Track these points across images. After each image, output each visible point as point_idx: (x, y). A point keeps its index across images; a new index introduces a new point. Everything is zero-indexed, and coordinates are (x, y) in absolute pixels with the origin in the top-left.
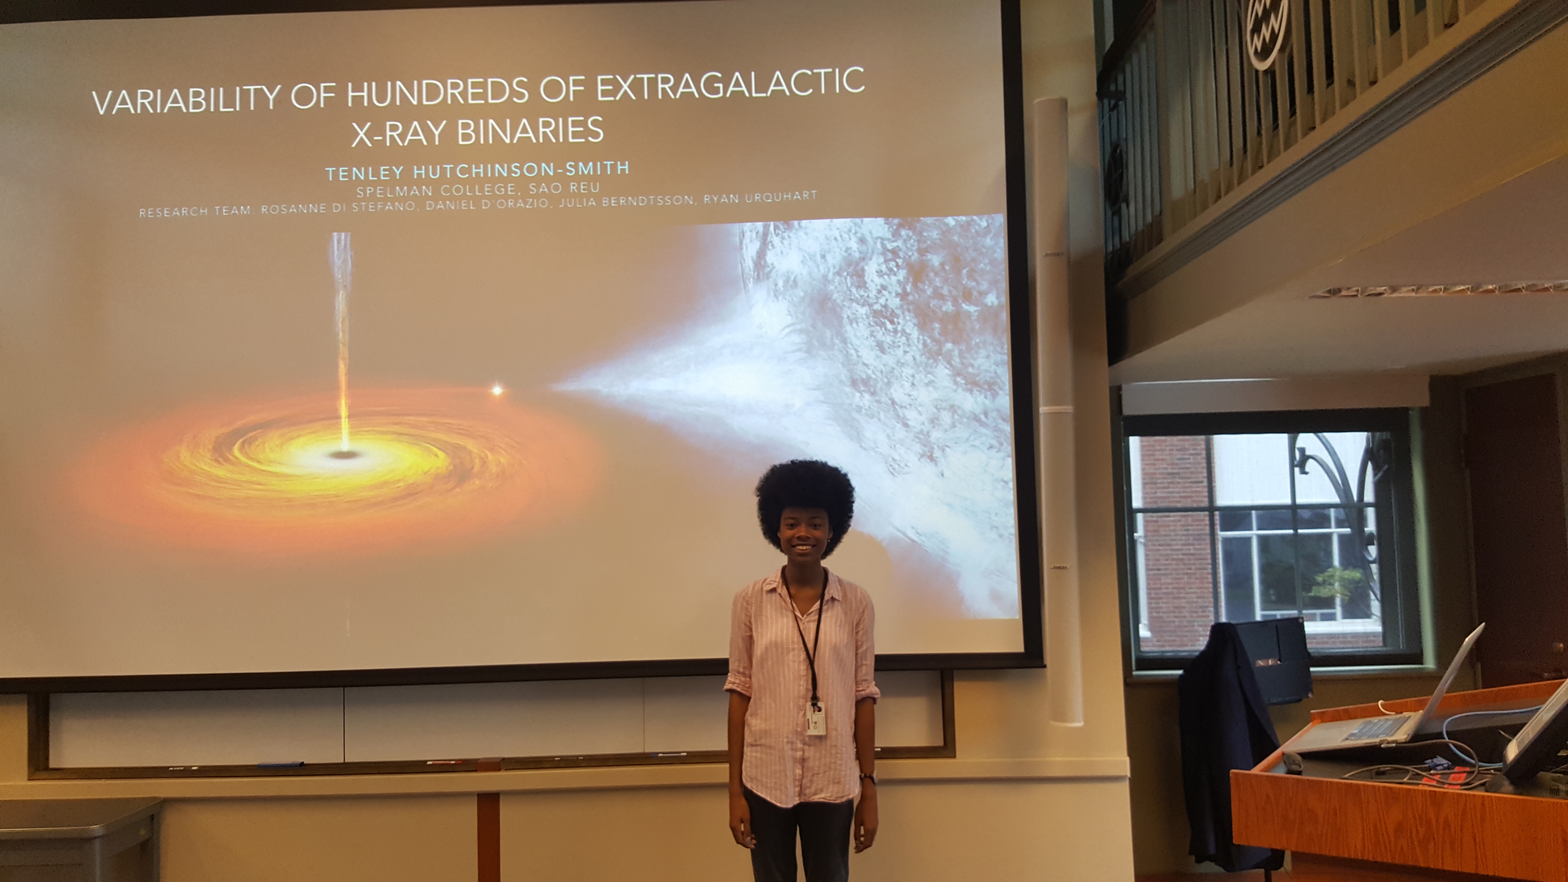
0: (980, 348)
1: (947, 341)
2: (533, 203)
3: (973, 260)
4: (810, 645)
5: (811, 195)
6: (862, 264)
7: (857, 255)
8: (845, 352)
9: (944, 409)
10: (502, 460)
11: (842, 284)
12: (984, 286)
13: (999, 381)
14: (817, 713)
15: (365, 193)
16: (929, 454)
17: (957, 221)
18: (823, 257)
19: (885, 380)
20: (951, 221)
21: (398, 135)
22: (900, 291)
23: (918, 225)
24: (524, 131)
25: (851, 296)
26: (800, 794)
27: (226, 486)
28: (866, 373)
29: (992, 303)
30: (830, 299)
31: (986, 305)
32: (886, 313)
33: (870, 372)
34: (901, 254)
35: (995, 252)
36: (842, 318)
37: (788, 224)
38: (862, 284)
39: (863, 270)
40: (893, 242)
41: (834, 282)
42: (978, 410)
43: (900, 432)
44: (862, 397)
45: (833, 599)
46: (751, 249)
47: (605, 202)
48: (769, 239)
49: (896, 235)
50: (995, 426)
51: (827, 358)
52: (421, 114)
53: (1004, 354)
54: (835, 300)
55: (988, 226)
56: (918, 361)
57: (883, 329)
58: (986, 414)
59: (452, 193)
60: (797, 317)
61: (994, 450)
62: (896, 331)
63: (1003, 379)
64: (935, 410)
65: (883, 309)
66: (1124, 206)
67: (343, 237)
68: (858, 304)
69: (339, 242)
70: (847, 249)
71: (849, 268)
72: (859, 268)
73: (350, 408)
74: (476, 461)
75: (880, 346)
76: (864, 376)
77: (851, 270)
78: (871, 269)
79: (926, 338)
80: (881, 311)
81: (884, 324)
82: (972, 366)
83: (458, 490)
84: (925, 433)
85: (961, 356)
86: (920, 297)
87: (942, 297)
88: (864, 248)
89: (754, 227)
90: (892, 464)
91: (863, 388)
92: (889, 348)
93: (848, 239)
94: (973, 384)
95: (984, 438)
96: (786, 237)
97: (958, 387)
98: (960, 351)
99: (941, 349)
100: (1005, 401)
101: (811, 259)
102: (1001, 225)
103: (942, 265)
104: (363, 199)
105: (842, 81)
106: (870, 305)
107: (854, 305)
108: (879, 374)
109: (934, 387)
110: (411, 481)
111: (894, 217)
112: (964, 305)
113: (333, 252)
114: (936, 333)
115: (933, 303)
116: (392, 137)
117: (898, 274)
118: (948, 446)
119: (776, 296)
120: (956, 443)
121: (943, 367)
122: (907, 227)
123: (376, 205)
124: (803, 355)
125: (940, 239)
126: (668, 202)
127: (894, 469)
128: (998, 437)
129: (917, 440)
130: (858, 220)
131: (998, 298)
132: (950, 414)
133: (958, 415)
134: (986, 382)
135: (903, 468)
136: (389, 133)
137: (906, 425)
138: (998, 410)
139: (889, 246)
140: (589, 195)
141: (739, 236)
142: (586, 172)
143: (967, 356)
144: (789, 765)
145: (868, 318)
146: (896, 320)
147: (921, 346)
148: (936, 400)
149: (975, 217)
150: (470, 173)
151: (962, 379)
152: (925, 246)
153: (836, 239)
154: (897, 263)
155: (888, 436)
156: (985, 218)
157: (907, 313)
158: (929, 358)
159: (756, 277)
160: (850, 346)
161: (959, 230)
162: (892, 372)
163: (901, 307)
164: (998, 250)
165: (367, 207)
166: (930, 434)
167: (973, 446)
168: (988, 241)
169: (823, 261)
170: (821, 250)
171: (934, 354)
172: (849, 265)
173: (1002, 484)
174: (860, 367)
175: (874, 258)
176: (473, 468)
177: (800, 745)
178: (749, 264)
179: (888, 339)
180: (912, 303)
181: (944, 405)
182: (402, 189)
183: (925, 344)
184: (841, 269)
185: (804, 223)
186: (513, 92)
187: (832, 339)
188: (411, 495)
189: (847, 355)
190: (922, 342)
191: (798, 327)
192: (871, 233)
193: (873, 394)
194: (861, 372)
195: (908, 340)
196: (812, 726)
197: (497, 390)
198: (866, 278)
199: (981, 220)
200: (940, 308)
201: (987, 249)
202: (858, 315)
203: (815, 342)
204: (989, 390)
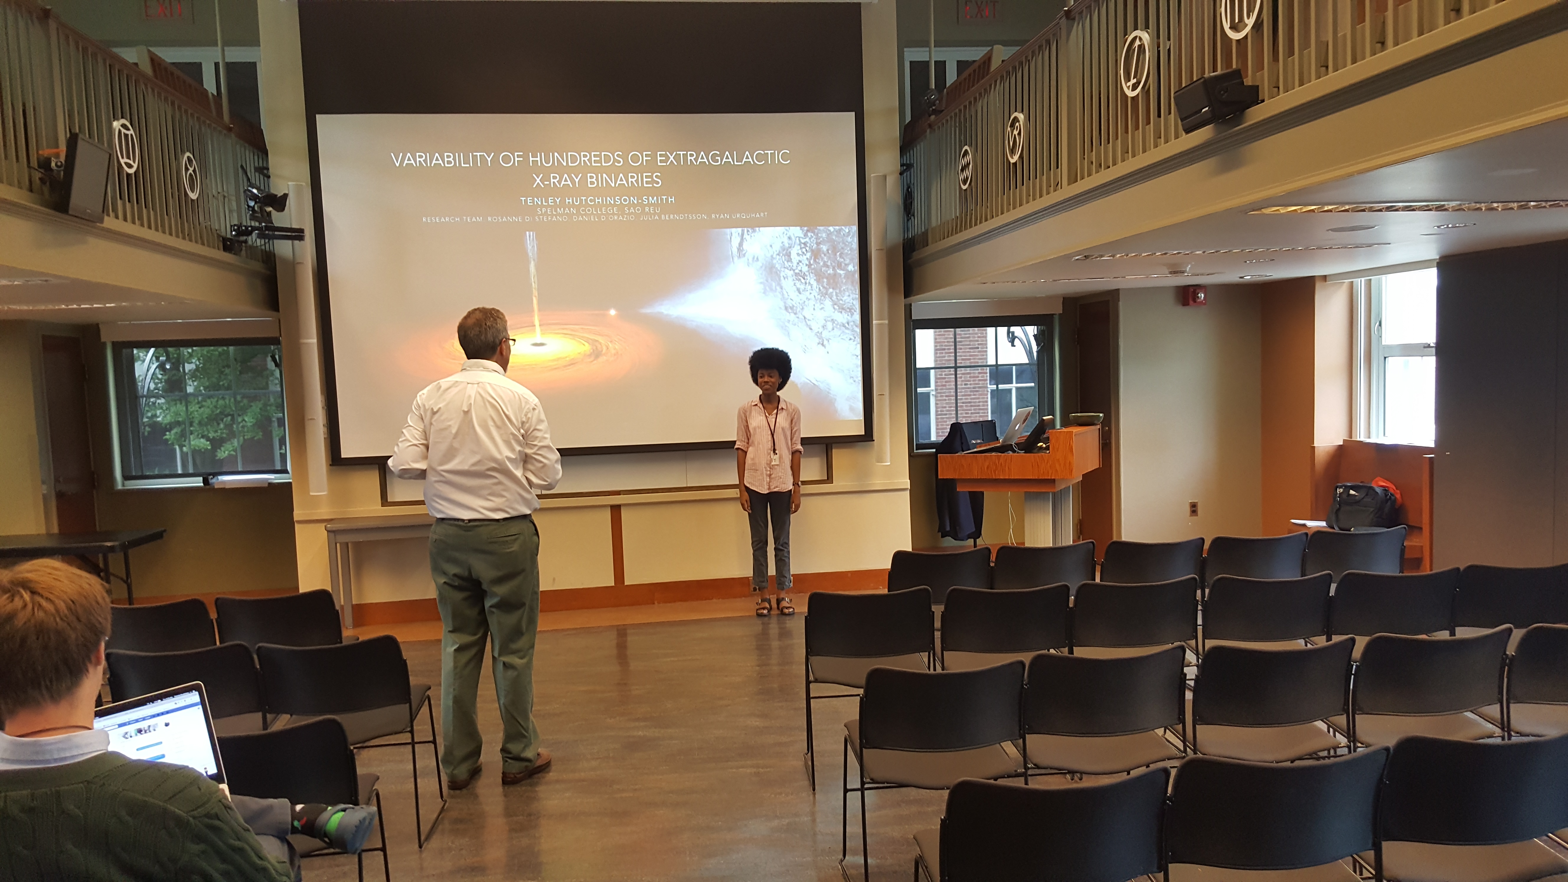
0: (845, 291)
1: (830, 288)
2: (627, 217)
3: (842, 248)
4: (772, 428)
5: (764, 215)
7: (787, 245)
8: (781, 293)
9: (829, 321)
10: (617, 347)
11: (780, 260)
12: (847, 261)
13: (854, 307)
14: (775, 455)
15: (542, 212)
16: (823, 343)
17: (834, 229)
18: (771, 246)
19: (801, 307)
20: (831, 229)
21: (557, 181)
22: (808, 263)
23: (816, 231)
24: (621, 180)
25: (784, 265)
26: (769, 489)
29: (851, 270)
30: (775, 267)
31: (848, 271)
32: (801, 274)
33: (793, 303)
34: (808, 245)
35: (852, 244)
36: (780, 277)
37: (753, 230)
38: (790, 260)
39: (790, 253)
40: (804, 239)
41: (776, 259)
42: (845, 321)
43: (808, 332)
44: (791, 316)
45: (782, 409)
46: (735, 242)
47: (663, 216)
48: (744, 237)
49: (806, 235)
50: (852, 329)
51: (773, 296)
52: (569, 170)
53: (856, 294)
54: (777, 268)
55: (849, 231)
56: (816, 298)
57: (800, 282)
58: (848, 324)
59: (586, 212)
60: (759, 276)
61: (852, 341)
62: (806, 283)
63: (856, 307)
64: (824, 322)
66: (912, 218)
67: (531, 234)
68: (788, 270)
69: (530, 236)
70: (782, 242)
72: (788, 252)
73: (540, 321)
74: (604, 347)
75: (798, 290)
76: (791, 305)
77: (784, 252)
78: (794, 251)
79: (820, 286)
80: (799, 273)
81: (800, 279)
82: (842, 300)
83: (595, 362)
84: (820, 332)
85: (837, 295)
86: (817, 266)
87: (828, 266)
88: (790, 242)
89: (737, 231)
90: (806, 348)
91: (790, 311)
92: (803, 291)
93: (783, 238)
94: (842, 309)
95: (847, 335)
96: (753, 236)
97: (835, 311)
98: (836, 292)
99: (827, 292)
100: (857, 317)
101: (765, 247)
102: (855, 231)
103: (828, 250)
104: (541, 215)
105: (778, 157)
106: (794, 270)
107: (786, 270)
108: (798, 304)
109: (824, 311)
110: (572, 357)
111: (805, 227)
112: (838, 271)
113: (527, 242)
114: (825, 285)
115: (823, 269)
116: (554, 182)
117: (806, 255)
118: (830, 339)
119: (748, 265)
120: (834, 337)
121: (828, 301)
122: (811, 232)
123: (548, 218)
124: (762, 295)
125: (827, 238)
126: (694, 218)
127: (807, 351)
128: (854, 335)
129: (816, 336)
130: (787, 228)
131: (854, 267)
132: (832, 323)
133: (835, 324)
134: (848, 308)
135: (811, 350)
136: (552, 180)
137: (811, 329)
138: (854, 322)
139: (803, 241)
140: (654, 214)
141: (730, 235)
142: (653, 202)
143: (839, 295)
144: (764, 477)
145: (793, 276)
146: (806, 278)
147: (818, 290)
148: (825, 316)
149: (843, 227)
150: (595, 202)
151: (837, 307)
152: (819, 241)
153: (777, 237)
154: (806, 249)
155: (803, 334)
156: (848, 227)
157: (811, 274)
158: (821, 297)
159: (738, 256)
160: (784, 290)
161: (835, 233)
162: (804, 303)
163: (808, 271)
164: (854, 244)
165: (543, 218)
166: (822, 333)
167: (842, 339)
168: (849, 239)
169: (771, 248)
170: (770, 243)
171: (824, 294)
172: (784, 250)
173: (856, 357)
174: (789, 300)
175: (796, 246)
176: (602, 351)
177: (769, 469)
178: (735, 250)
179: (802, 287)
180: (814, 269)
181: (829, 319)
182: (560, 210)
183: (820, 290)
184: (779, 252)
185: (761, 229)
186: (615, 160)
187: (775, 287)
188: (572, 364)
189: (783, 295)
190: (818, 288)
191: (759, 281)
192: (793, 234)
193: (795, 314)
194: (789, 303)
195: (811, 287)
196: (773, 461)
197: (613, 312)
198: (791, 257)
199: (846, 228)
200: (827, 272)
201: (849, 243)
202: (788, 275)
203: (767, 288)
204: (850, 312)
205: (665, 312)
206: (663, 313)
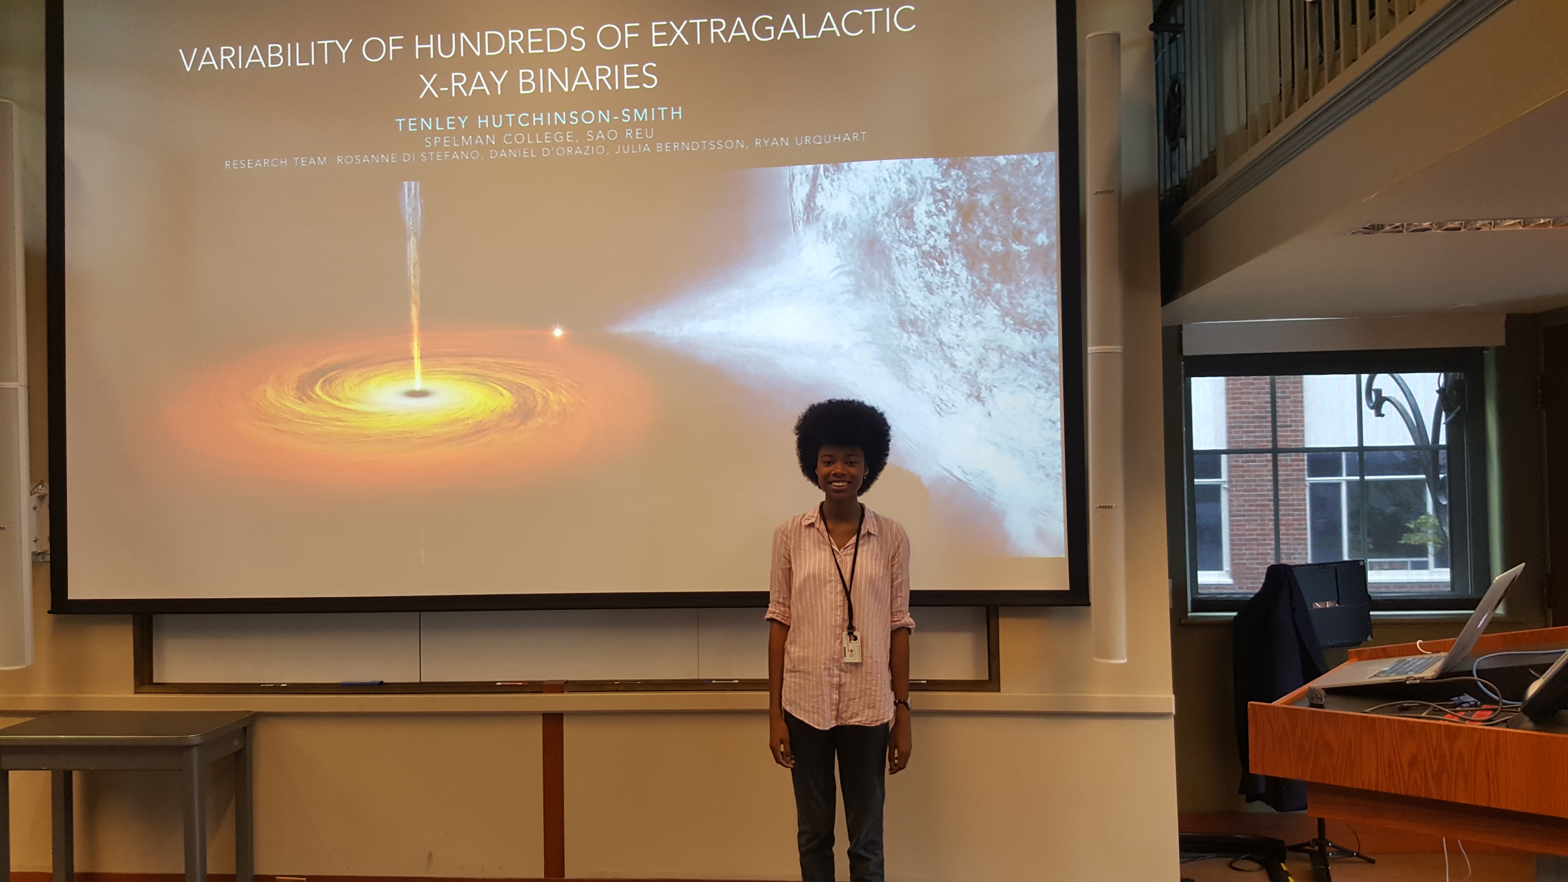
0: (1029, 288)
1: (996, 281)
2: (590, 148)
3: (1024, 199)
4: (847, 578)
5: (860, 136)
6: (911, 205)
7: (906, 196)
8: (893, 293)
9: (992, 349)
10: (563, 400)
11: (891, 226)
12: (1035, 225)
13: (1048, 321)
14: (852, 641)
15: (433, 143)
16: (976, 394)
17: (1008, 160)
18: (872, 198)
19: (934, 321)
20: (1001, 160)
21: (462, 85)
22: (949, 231)
23: (968, 165)
24: (582, 79)
25: (899, 237)
26: (837, 717)
27: (310, 422)
28: (914, 314)
29: (1043, 243)
30: (878, 240)
31: (1036, 245)
32: (935, 254)
33: (918, 313)
34: (950, 194)
35: (1046, 190)
36: (891, 259)
37: (837, 166)
38: (911, 225)
39: (912, 211)
40: (942, 182)
41: (883, 224)
42: (1027, 350)
43: (948, 373)
44: (909, 338)
45: (869, 534)
46: (801, 192)
48: (818, 182)
49: (946, 175)
50: (1044, 367)
51: (875, 299)
52: (484, 64)
53: (1054, 293)
54: (884, 242)
55: (1039, 164)
56: (967, 303)
57: (932, 269)
58: (1034, 354)
59: (513, 141)
60: (846, 259)
61: (1043, 390)
62: (944, 272)
63: (1052, 319)
64: (983, 351)
65: (932, 250)
66: (1182, 140)
67: (413, 186)
68: (907, 245)
69: (409, 190)
70: (896, 190)
71: (898, 209)
72: (908, 209)
73: (422, 349)
74: (539, 400)
75: (929, 287)
76: (912, 317)
77: (900, 210)
78: (920, 210)
79: (975, 278)
80: (930, 252)
81: (932, 265)
82: (1021, 306)
83: (522, 427)
84: (973, 373)
85: (1010, 296)
86: (969, 238)
87: (991, 237)
88: (913, 189)
89: (804, 170)
90: (939, 404)
91: (910, 329)
92: (937, 289)
93: (897, 180)
94: (1021, 324)
95: (1032, 379)
96: (836, 179)
97: (1006, 328)
98: (1009, 291)
99: (989, 289)
100: (1054, 341)
101: (860, 200)
102: (1052, 163)
103: (992, 204)
104: (431, 149)
105: (893, 21)
106: (919, 246)
107: (903, 246)
108: (927, 315)
109: (982, 328)
110: (479, 419)
111: (944, 157)
112: (1014, 245)
113: (404, 201)
114: (985, 274)
115: (983, 243)
116: (457, 87)
117: (947, 214)
118: (995, 387)
119: (825, 238)
120: (1004, 384)
121: (992, 307)
122: (957, 167)
123: (443, 155)
124: (852, 297)
125: (990, 179)
126: (720, 147)
127: (941, 409)
128: (1046, 378)
129: (964, 380)
130: (907, 161)
131: (1048, 237)
132: (999, 354)
133: (1006, 355)
134: (1035, 322)
135: (950, 408)
136: (454, 84)
137: (954, 366)
138: (1046, 350)
139: (939, 187)
140: (643, 142)
141: (790, 179)
142: (641, 119)
143: (1016, 296)
144: (826, 690)
145: (916, 259)
146: (944, 261)
147: (969, 287)
148: (985, 340)
149: (1026, 156)
150: (531, 122)
151: (1011, 320)
152: (975, 185)
153: (885, 180)
154: (946, 203)
155: (935, 375)
156: (1037, 156)
157: (956, 254)
159: (805, 220)
160: (898, 287)
161: (1010, 169)
162: (940, 313)
163: (950, 247)
164: (1049, 189)
165: (435, 155)
166: (977, 374)
167: (1022, 386)
168: (1040, 180)
169: (872, 202)
170: (870, 193)
171: (982, 294)
172: (899, 206)
173: (1051, 424)
174: (909, 308)
175: (923, 198)
176: (536, 406)
177: (836, 672)
178: (799, 206)
179: (937, 280)
180: (961, 243)
181: (992, 345)
182: (467, 139)
183: (973, 285)
184: (889, 210)
185: (854, 164)
186: (571, 42)
187: (880, 280)
188: (479, 432)
189: (895, 296)
190: (970, 282)
191: (847, 269)
192: (920, 173)
193: (921, 335)
194: (909, 313)
195: (956, 280)
196: (848, 654)
197: (558, 333)
198: (915, 219)
199: (1032, 158)
200: (989, 248)
201: (1038, 188)
202: (907, 257)
203: (863, 283)
204: (1038, 330)
205: (659, 332)
206: (653, 332)
